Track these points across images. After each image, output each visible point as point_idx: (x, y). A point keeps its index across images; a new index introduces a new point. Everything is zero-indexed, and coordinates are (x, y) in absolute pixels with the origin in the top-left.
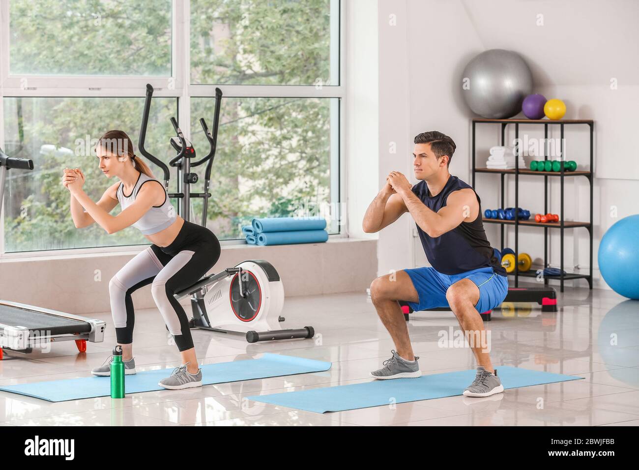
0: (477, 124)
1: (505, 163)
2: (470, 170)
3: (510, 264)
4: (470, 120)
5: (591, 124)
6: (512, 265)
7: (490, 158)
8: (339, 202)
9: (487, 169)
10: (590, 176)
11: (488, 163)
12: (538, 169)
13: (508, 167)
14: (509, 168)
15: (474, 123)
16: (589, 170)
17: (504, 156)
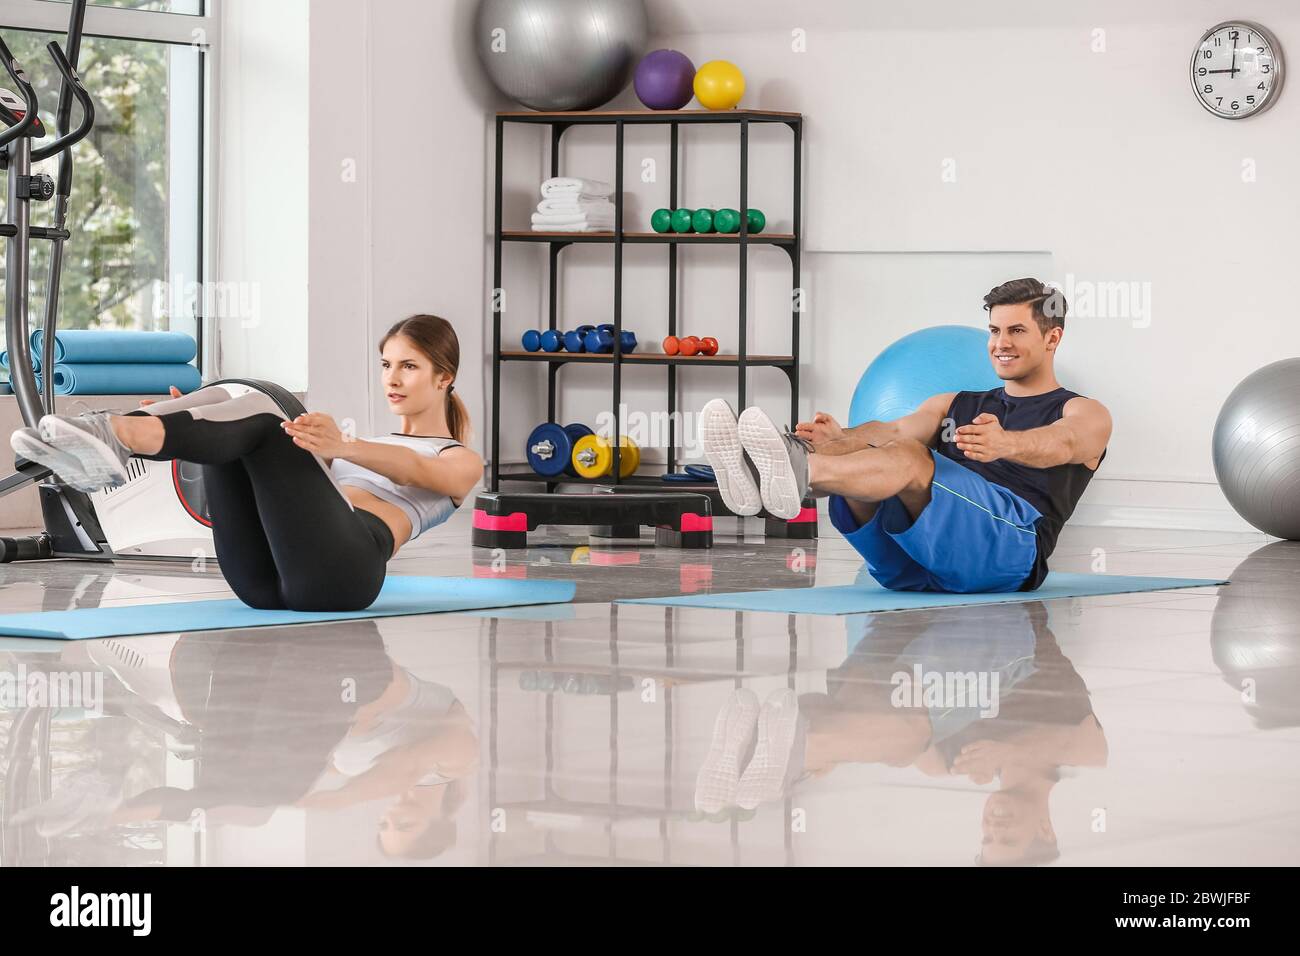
0: (506, 124)
1: (583, 216)
2: (486, 237)
3: (597, 456)
4: (487, 117)
5: (796, 123)
6: (599, 459)
7: (541, 206)
8: (200, 280)
9: (532, 232)
10: (792, 246)
11: (535, 218)
12: (674, 227)
13: (589, 226)
14: (590, 230)
15: (500, 121)
16: (790, 232)
17: (579, 200)
